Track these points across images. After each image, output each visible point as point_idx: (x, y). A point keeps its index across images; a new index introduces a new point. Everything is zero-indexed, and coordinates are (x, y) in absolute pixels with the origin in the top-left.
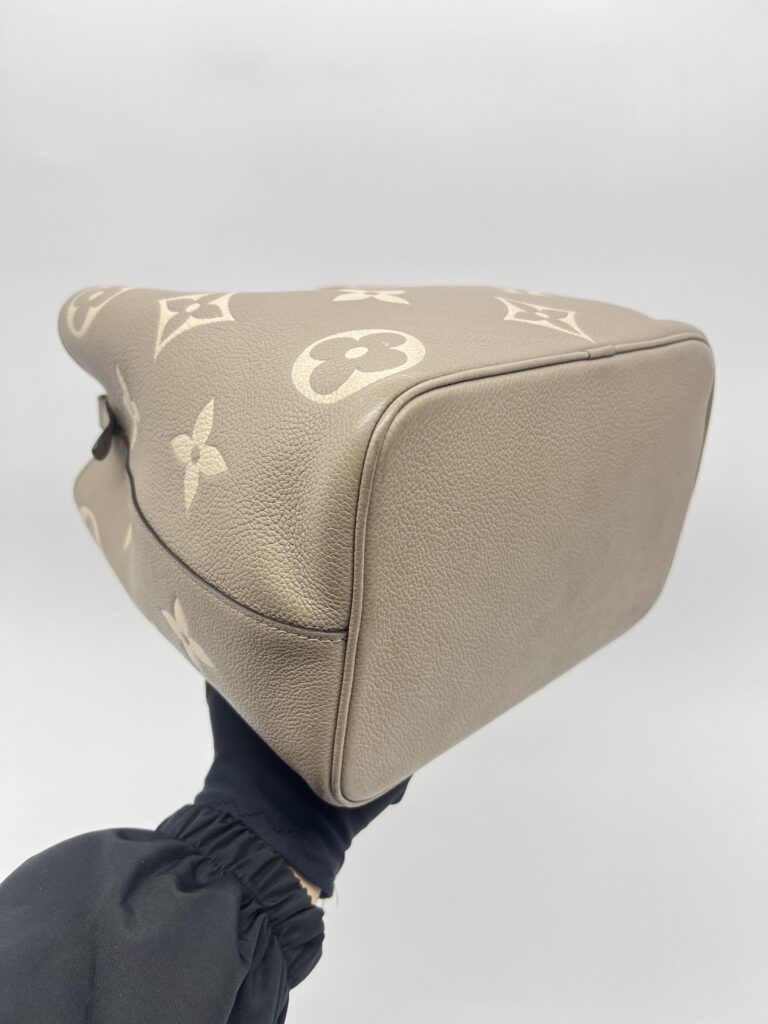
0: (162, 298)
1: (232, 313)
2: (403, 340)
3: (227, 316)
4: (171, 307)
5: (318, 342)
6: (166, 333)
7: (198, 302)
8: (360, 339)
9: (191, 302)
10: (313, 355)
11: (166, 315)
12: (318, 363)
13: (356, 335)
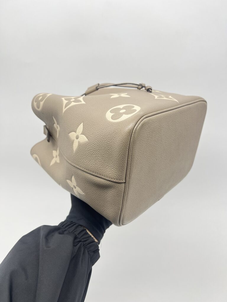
0: (63, 97)
1: (84, 101)
2: (134, 107)
3: (83, 102)
4: (66, 99)
5: (111, 109)
6: (66, 107)
7: (74, 98)
8: (123, 108)
9: (72, 99)
10: (111, 112)
11: (65, 102)
12: (113, 114)
13: (121, 106)
